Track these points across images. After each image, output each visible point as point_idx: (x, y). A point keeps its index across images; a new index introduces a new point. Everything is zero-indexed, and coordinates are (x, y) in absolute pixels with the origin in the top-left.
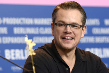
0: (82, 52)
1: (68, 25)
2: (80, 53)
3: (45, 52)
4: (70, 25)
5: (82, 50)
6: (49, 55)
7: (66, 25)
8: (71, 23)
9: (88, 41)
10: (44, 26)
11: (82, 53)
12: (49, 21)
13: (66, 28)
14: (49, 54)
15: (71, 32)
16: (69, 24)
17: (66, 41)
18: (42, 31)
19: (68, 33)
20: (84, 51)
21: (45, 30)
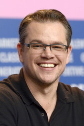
0: (66, 88)
1: (47, 46)
2: (64, 90)
3: (9, 89)
4: (50, 46)
5: (67, 85)
6: (14, 93)
7: (44, 46)
8: (52, 43)
9: (74, 73)
10: (7, 51)
11: (67, 90)
12: (14, 43)
13: (45, 50)
14: (14, 91)
15: (53, 56)
16: (49, 44)
17: (45, 70)
18: (3, 57)
19: (49, 58)
20: (69, 87)
21: (7, 57)
